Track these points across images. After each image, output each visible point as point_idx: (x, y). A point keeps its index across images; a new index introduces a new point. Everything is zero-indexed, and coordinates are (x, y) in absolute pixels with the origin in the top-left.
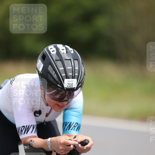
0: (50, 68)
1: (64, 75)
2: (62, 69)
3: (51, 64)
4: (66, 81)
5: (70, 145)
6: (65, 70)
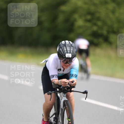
1: (66, 52)
2: (65, 49)
3: (61, 48)
4: (67, 54)
5: (66, 83)
6: (67, 50)
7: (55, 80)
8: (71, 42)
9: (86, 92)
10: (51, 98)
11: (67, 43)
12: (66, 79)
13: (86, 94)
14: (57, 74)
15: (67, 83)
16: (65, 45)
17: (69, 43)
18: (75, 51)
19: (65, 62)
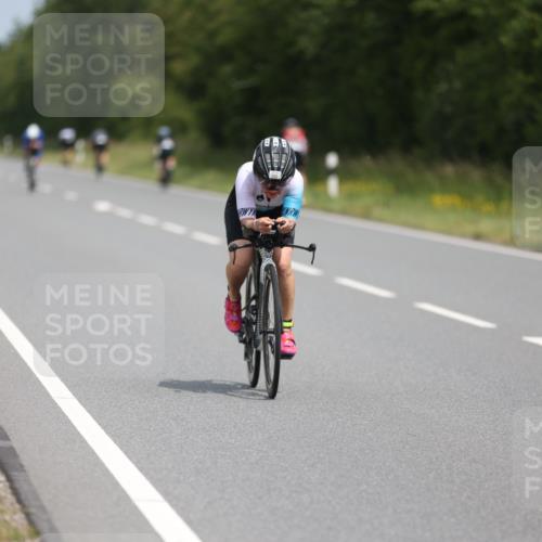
1: (270, 166)
2: (269, 161)
3: (260, 155)
4: (271, 172)
5: (268, 225)
6: (272, 162)
7: (248, 220)
9: (312, 248)
11: (275, 145)
12: (267, 218)
13: (311, 253)
14: (254, 206)
15: (271, 226)
16: (269, 150)
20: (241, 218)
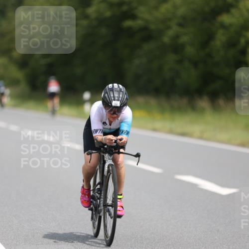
0: (106, 95)
1: (113, 99)
2: (112, 95)
3: (107, 93)
5: (112, 140)
6: (114, 96)
7: (99, 136)
8: (120, 86)
9: (138, 155)
10: (91, 159)
11: (115, 87)
12: (112, 136)
13: (138, 158)
14: (101, 128)
15: (114, 141)
16: (112, 90)
17: (119, 87)
18: (125, 98)
19: (112, 112)
20: (94, 135)
